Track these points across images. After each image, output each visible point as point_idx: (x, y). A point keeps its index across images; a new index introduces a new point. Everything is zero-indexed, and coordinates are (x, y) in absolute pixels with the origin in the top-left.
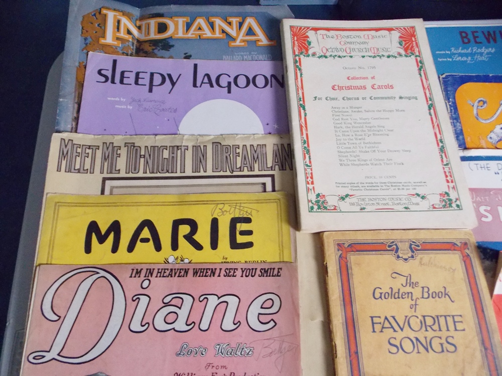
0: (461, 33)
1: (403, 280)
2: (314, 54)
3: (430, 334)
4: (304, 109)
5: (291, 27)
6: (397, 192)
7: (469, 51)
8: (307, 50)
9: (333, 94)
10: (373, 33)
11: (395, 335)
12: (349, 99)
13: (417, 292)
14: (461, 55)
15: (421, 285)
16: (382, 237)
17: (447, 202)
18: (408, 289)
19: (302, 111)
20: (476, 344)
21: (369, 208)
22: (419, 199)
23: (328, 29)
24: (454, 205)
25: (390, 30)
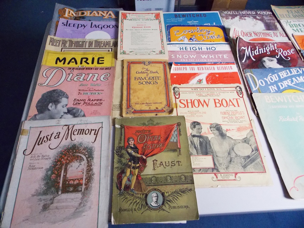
0: (175, 15)
1: (145, 70)
2: (128, 19)
3: (151, 80)
4: (123, 32)
5: (122, 13)
6: (147, 51)
7: (177, 19)
8: (126, 18)
9: (132, 29)
10: (147, 14)
11: (141, 81)
12: (136, 30)
13: (149, 72)
14: (174, 20)
15: (150, 71)
16: (141, 61)
17: (161, 52)
18: (146, 71)
19: (122, 32)
20: (163, 82)
21: (138, 54)
22: (153, 52)
23: (133, 13)
24: (163, 53)
25: (152, 14)
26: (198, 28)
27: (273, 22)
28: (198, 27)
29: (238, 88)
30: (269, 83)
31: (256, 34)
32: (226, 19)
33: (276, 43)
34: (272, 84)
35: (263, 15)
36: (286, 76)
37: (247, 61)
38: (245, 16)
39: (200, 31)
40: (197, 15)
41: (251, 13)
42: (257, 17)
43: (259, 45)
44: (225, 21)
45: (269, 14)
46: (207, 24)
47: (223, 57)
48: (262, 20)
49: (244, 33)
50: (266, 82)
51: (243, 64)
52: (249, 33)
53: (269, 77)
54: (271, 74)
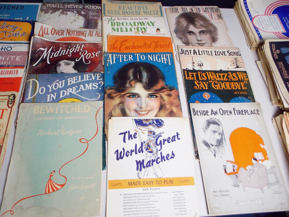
26: (5, 23)
27: (97, 18)
28: (5, 22)
29: (13, 96)
30: (50, 90)
31: (68, 32)
32: (44, 13)
33: (84, 44)
34: (53, 92)
35: (89, 10)
36: (74, 82)
37: (40, 64)
38: (69, 10)
39: (5, 26)
40: (14, 7)
41: (78, 7)
42: (82, 12)
43: (65, 46)
44: (42, 16)
45: (97, 9)
46: (19, 19)
47: (15, 59)
48: (84, 16)
49: (55, 30)
50: (48, 89)
52: (62, 31)
53: (54, 84)
54: (58, 81)
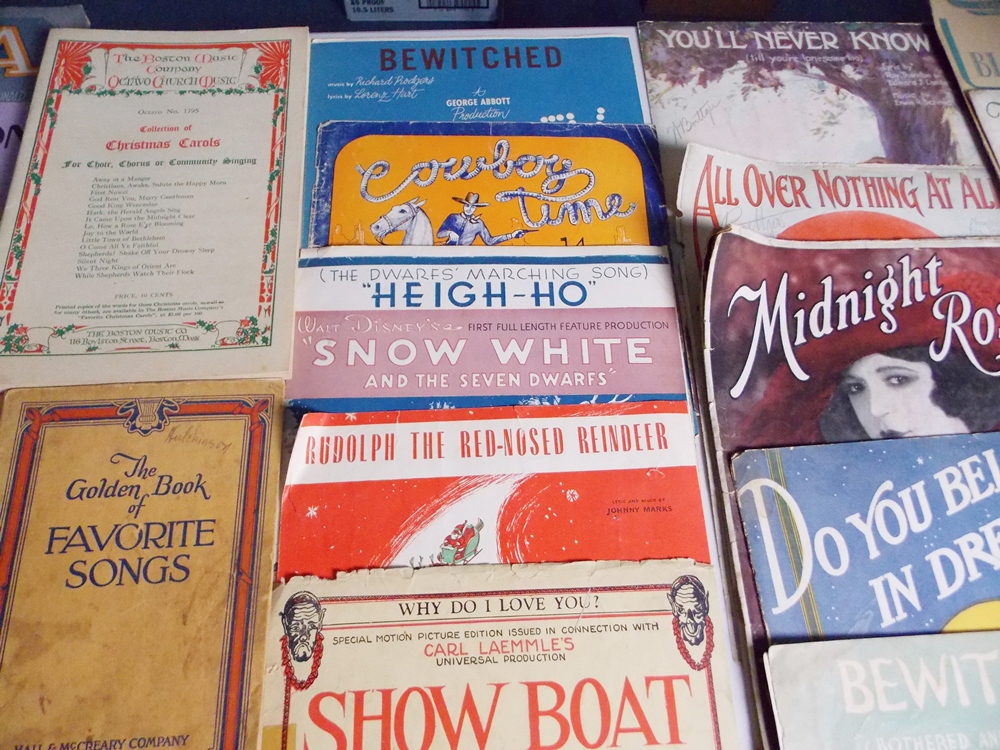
0: (383, 52)
1: (130, 466)
2: (91, 89)
3: (152, 551)
4: (38, 183)
5: (61, 42)
6: (167, 320)
7: (389, 82)
8: (79, 81)
9: (104, 156)
10: (215, 52)
11: (87, 556)
12: (131, 164)
13: (148, 485)
14: (371, 89)
15: (159, 472)
16: (112, 397)
17: (250, 334)
18: (136, 480)
19: (33, 186)
20: (226, 567)
21: (104, 348)
22: (202, 330)
23: (132, 46)
24: (259, 339)
25: (246, 46)
26: (505, 147)
27: (934, 103)
28: (504, 141)
29: (688, 589)
30: (874, 553)
31: (828, 188)
32: (669, 84)
33: (936, 252)
34: (892, 560)
35: (879, 59)
36: (978, 497)
37: (762, 385)
38: (780, 59)
39: (510, 163)
40: (512, 53)
41: (815, 43)
42: (848, 70)
43: (840, 268)
44: (664, 98)
45: (912, 48)
46: (560, 118)
47: (621, 351)
48: (871, 90)
49: (760, 179)
50: (855, 540)
51: (738, 413)
52: (792, 179)
53: (877, 509)
54: (888, 485)
